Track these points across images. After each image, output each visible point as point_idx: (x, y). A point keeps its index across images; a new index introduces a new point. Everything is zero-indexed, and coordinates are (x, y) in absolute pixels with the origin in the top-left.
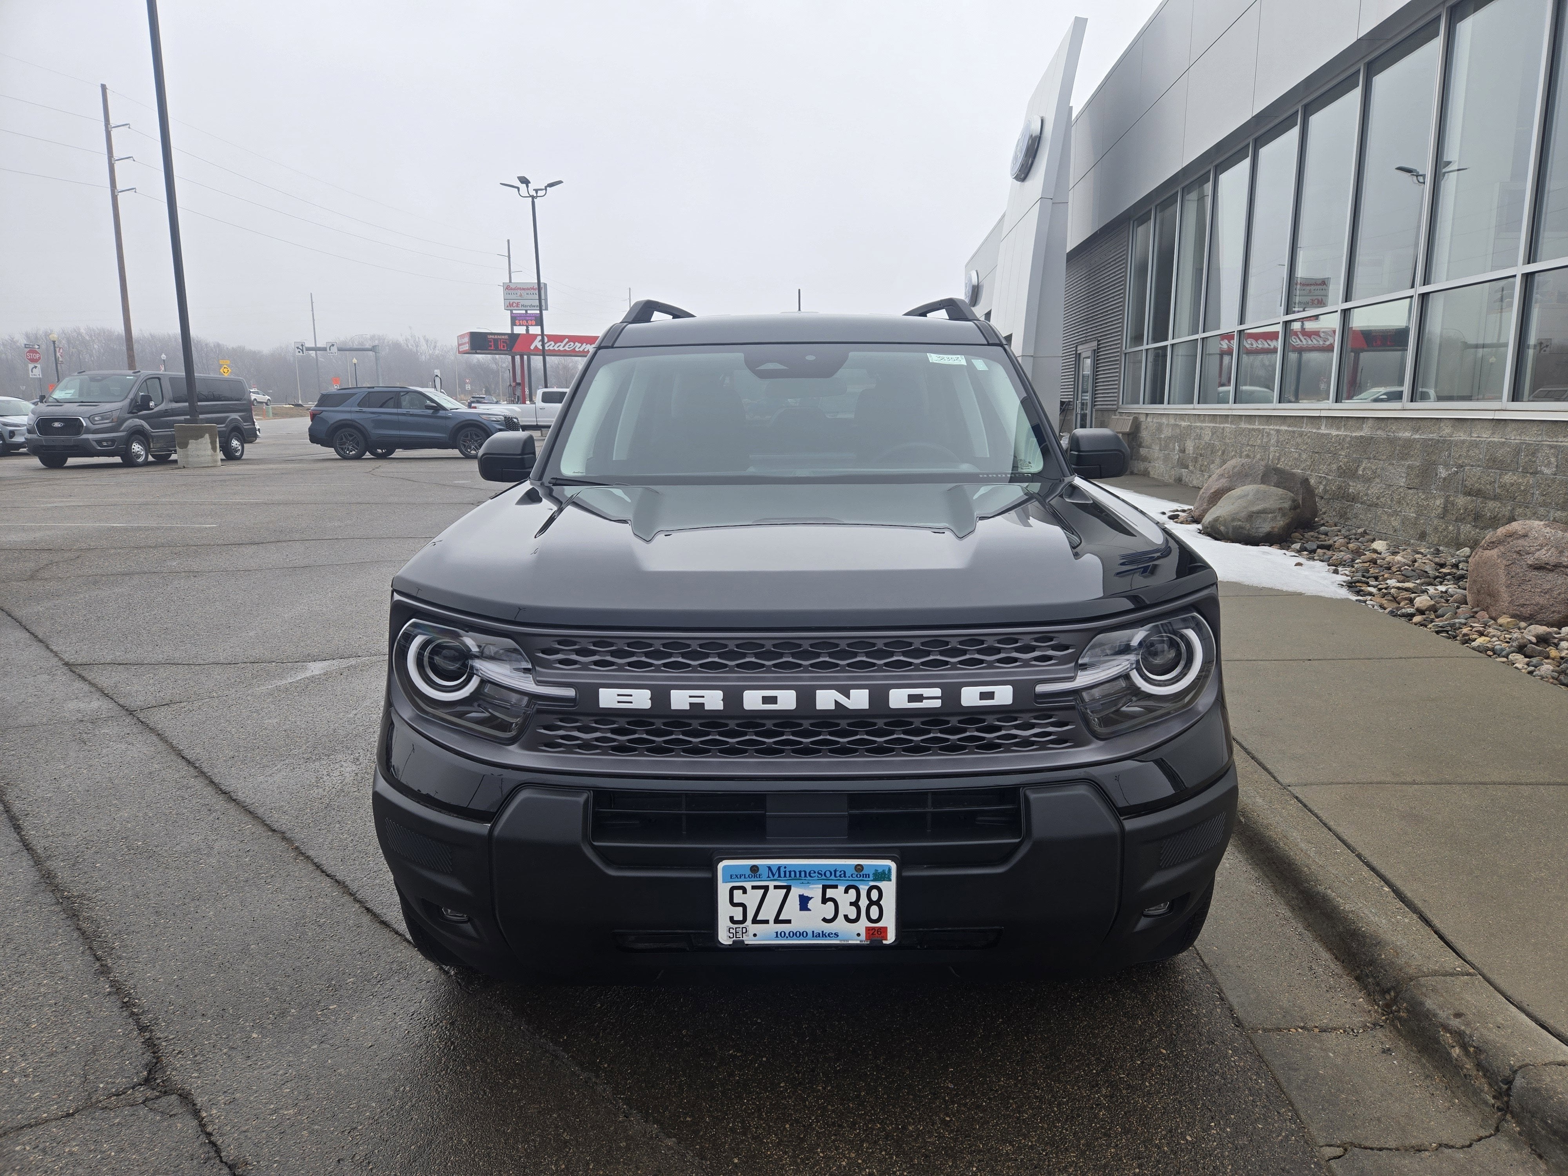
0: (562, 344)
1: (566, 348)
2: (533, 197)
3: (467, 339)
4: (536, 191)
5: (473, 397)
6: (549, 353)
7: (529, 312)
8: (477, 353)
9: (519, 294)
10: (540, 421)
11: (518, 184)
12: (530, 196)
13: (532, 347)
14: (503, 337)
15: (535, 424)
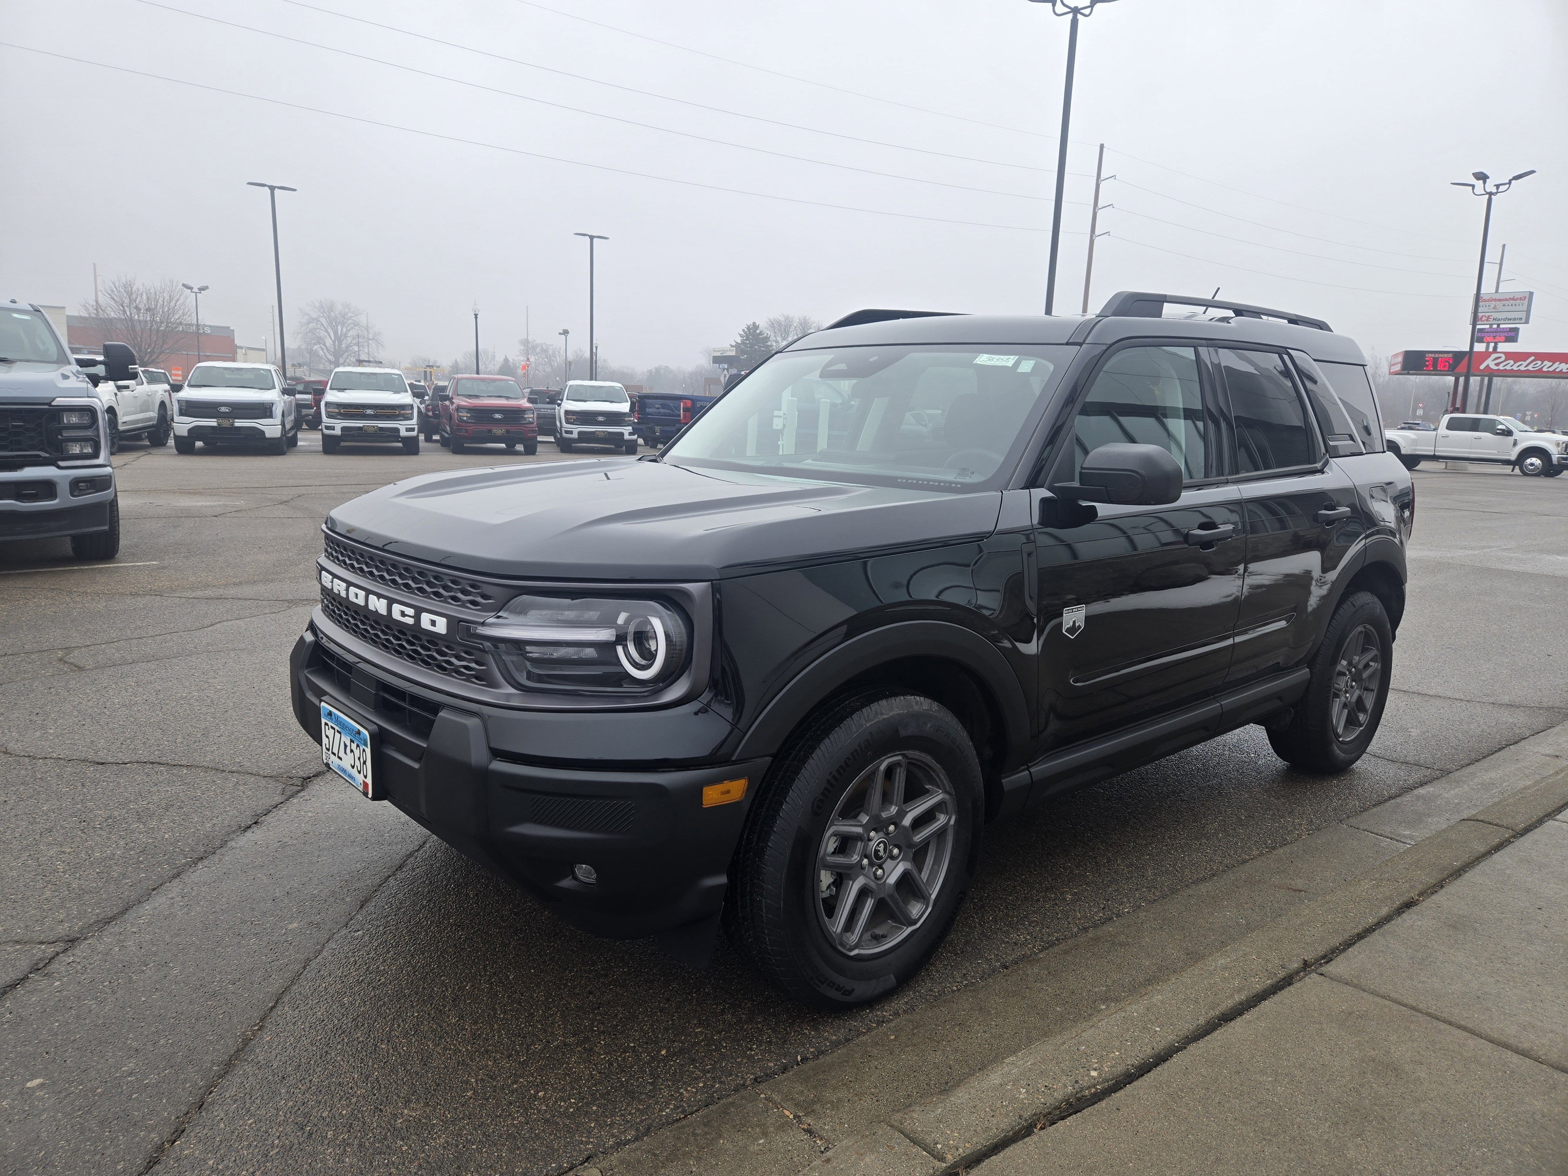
0: (1525, 363)
1: (1530, 368)
2: (1491, 194)
3: (1400, 359)
4: (1498, 186)
5: (1405, 423)
6: (1496, 374)
7: (1502, 326)
8: (1408, 374)
9: (1492, 306)
10: (1439, 451)
11: (1473, 181)
12: (1487, 193)
13: (1482, 367)
14: (1446, 355)
15: (1432, 453)
